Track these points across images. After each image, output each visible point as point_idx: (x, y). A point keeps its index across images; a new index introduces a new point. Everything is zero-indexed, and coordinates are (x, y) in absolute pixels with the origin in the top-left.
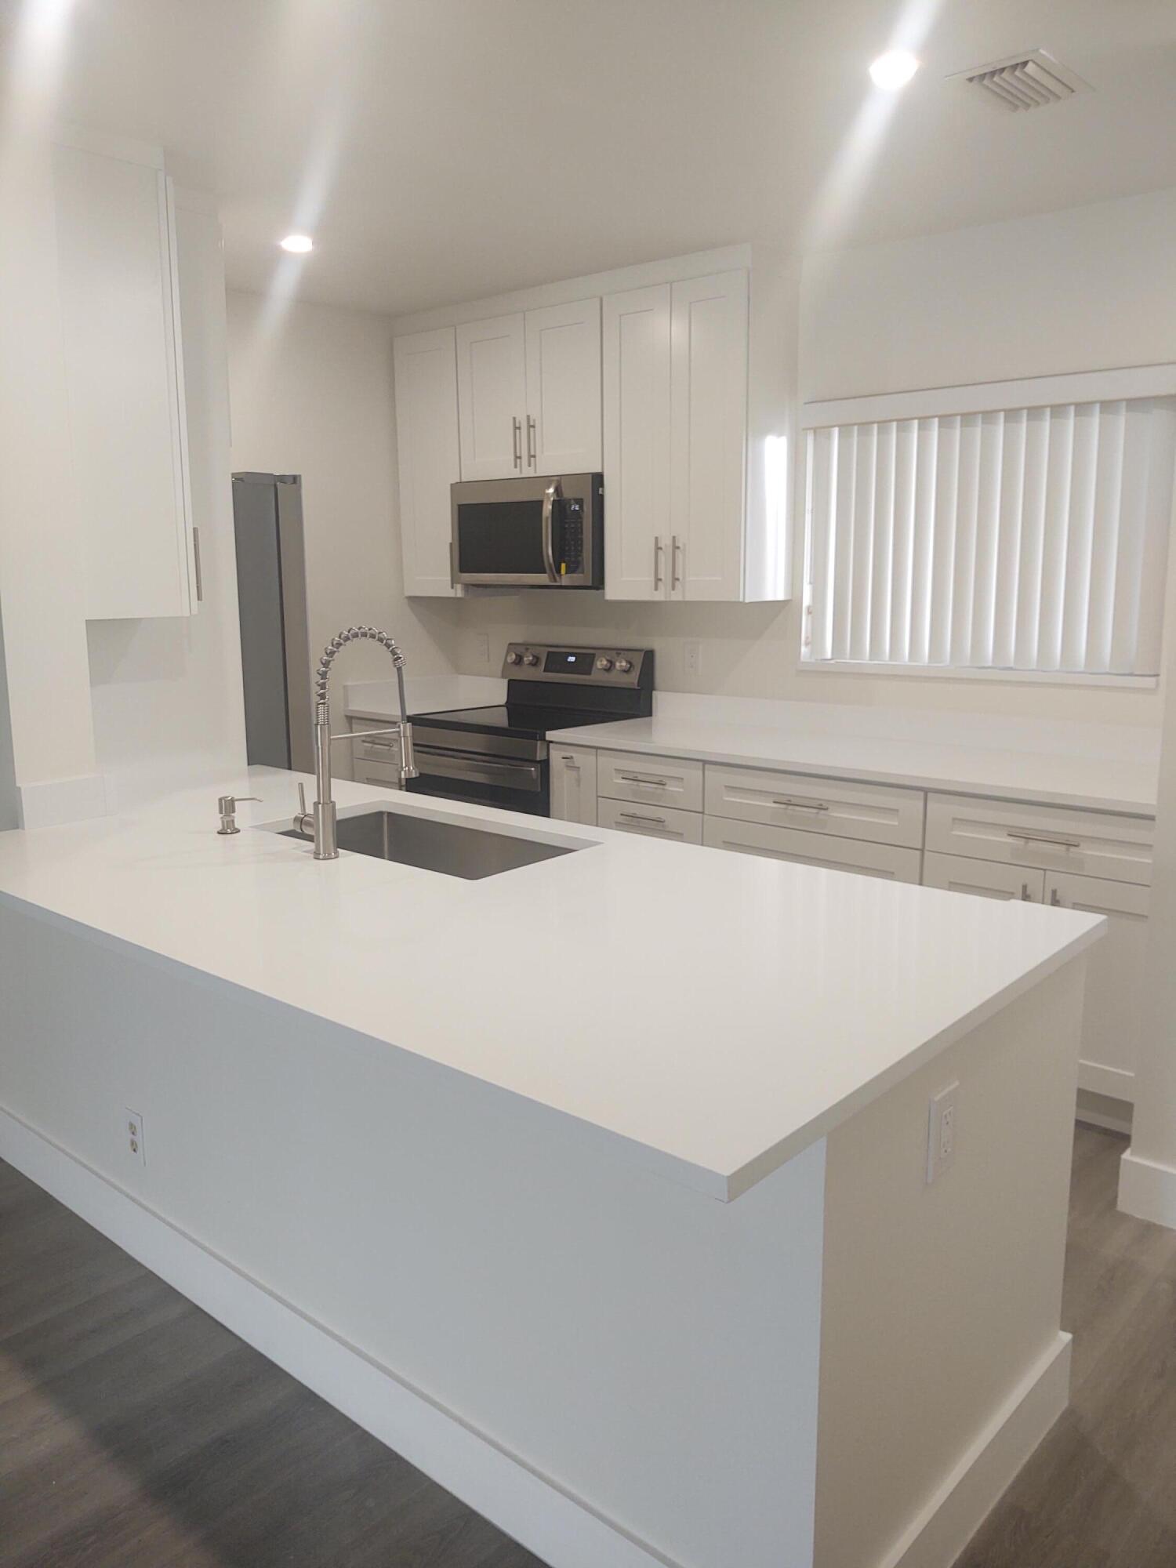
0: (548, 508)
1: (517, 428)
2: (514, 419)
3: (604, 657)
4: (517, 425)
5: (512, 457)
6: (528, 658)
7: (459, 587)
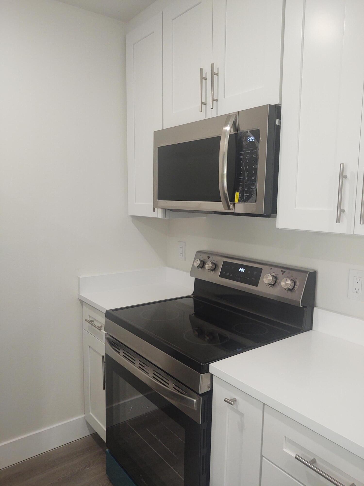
0: (224, 145)
1: (203, 78)
2: (201, 69)
3: (270, 273)
4: (204, 76)
5: (198, 105)
6: (208, 266)
7: (160, 210)
